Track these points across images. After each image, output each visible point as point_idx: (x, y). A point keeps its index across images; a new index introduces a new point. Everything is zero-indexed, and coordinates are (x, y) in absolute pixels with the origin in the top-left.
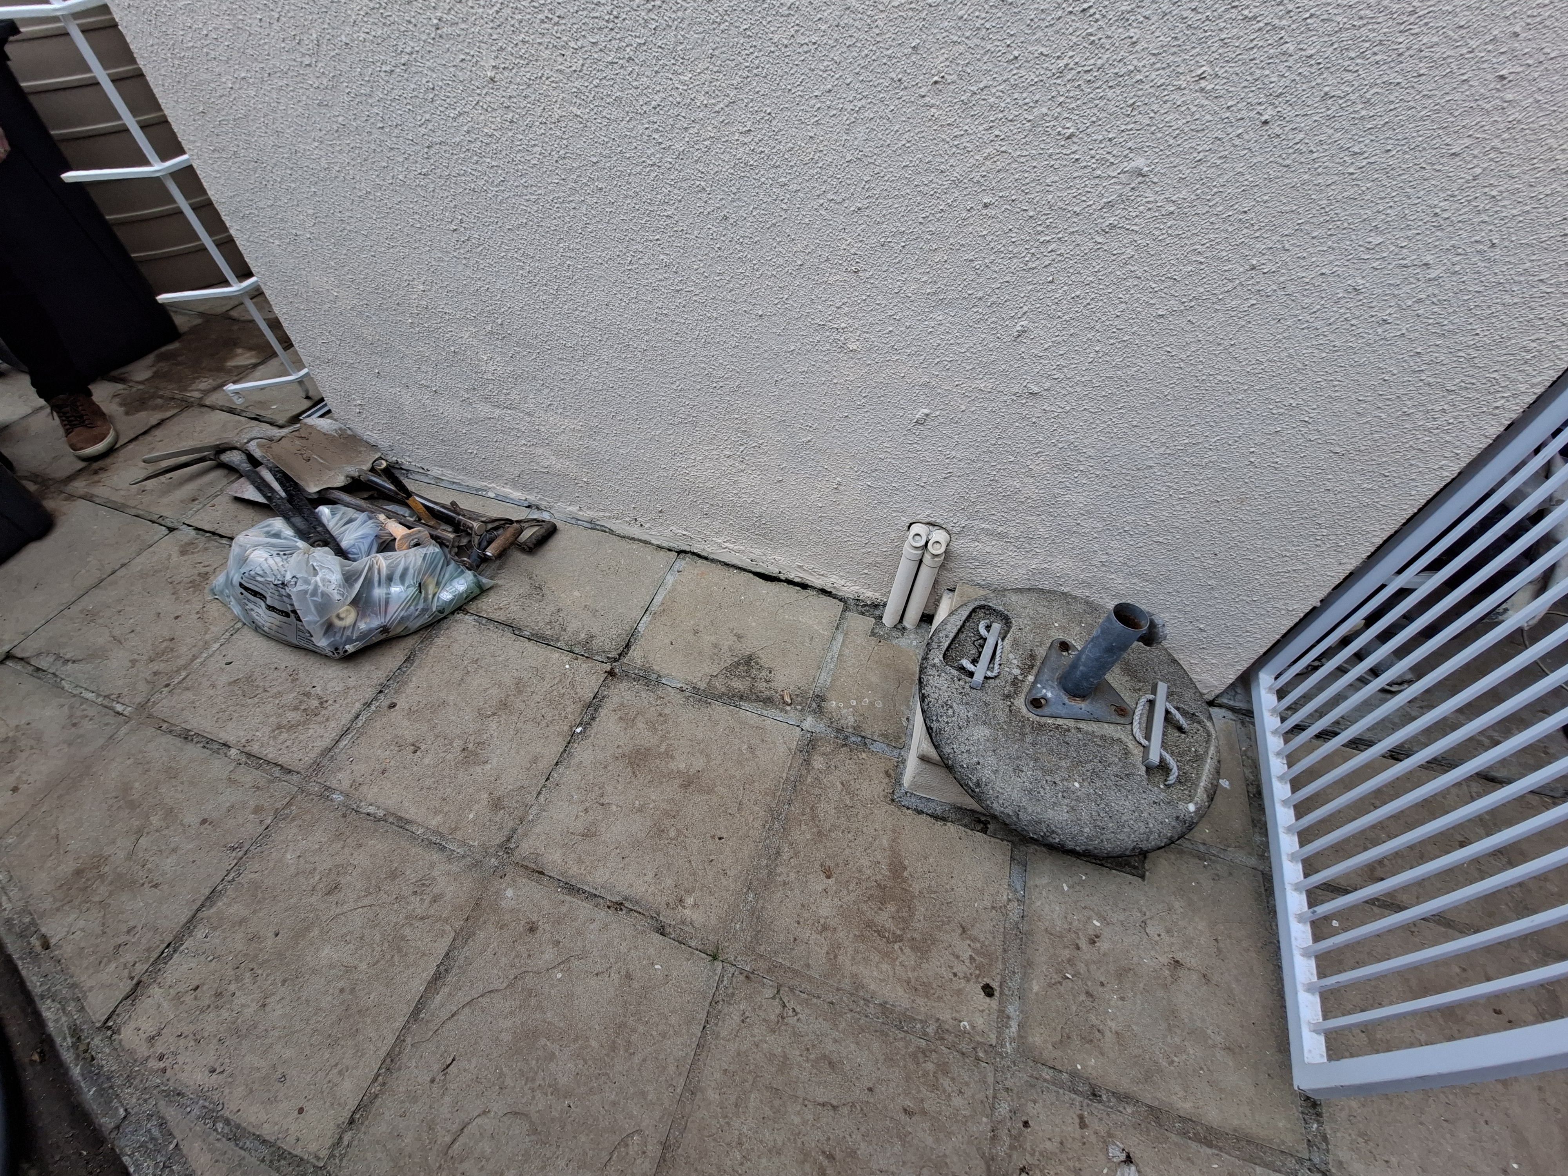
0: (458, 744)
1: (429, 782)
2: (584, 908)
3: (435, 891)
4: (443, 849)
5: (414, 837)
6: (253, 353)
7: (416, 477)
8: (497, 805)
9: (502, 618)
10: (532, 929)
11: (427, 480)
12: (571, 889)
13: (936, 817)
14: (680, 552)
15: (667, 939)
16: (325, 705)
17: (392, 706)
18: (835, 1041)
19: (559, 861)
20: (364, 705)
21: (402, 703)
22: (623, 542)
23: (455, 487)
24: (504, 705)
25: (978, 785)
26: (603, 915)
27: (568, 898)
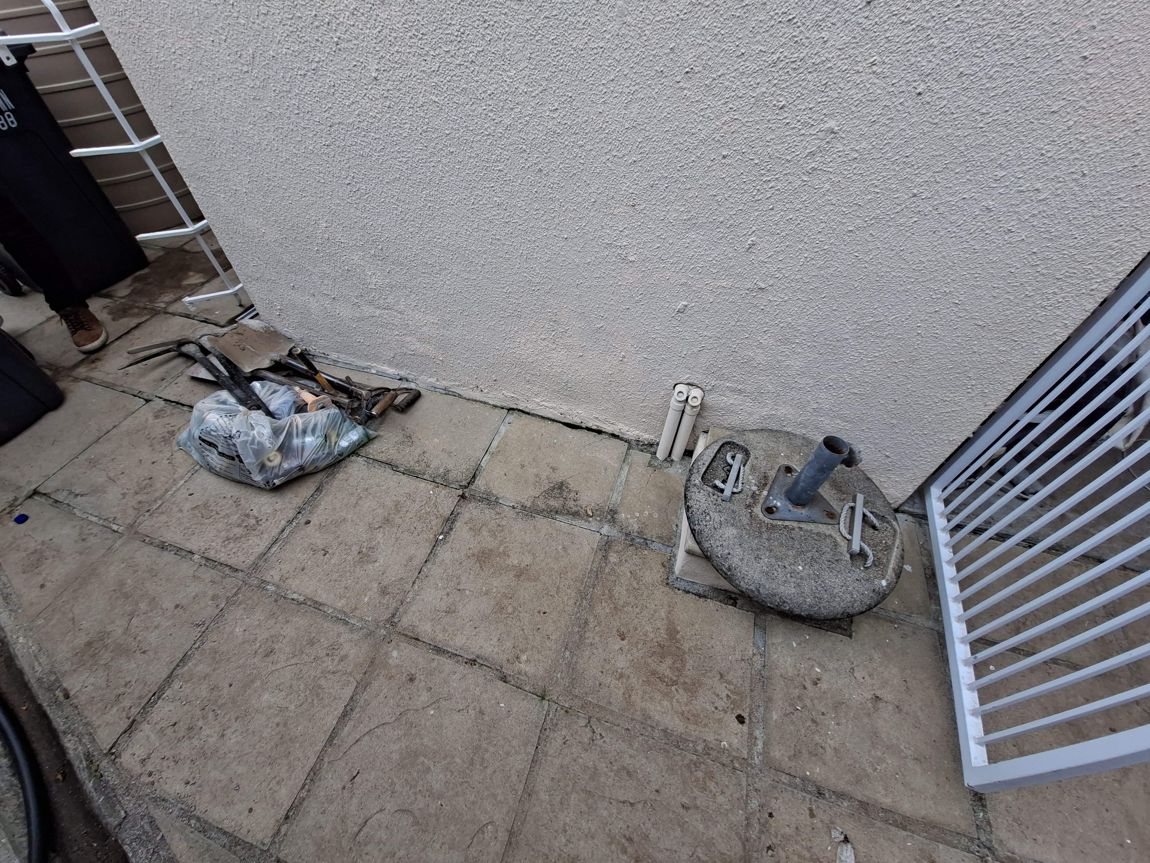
0: (355, 549)
1: (335, 576)
2: (448, 664)
3: (343, 653)
4: (347, 623)
5: (326, 615)
6: (201, 275)
7: (320, 360)
8: (384, 591)
9: (384, 459)
10: (412, 680)
11: (327, 362)
12: (439, 650)
13: (700, 596)
14: (509, 409)
15: (508, 685)
16: (260, 523)
17: (308, 522)
18: (631, 756)
19: (430, 631)
20: (288, 522)
21: (315, 520)
22: (469, 404)
23: (347, 366)
24: (387, 521)
25: (729, 569)
26: (462, 669)
27: (436, 657)
